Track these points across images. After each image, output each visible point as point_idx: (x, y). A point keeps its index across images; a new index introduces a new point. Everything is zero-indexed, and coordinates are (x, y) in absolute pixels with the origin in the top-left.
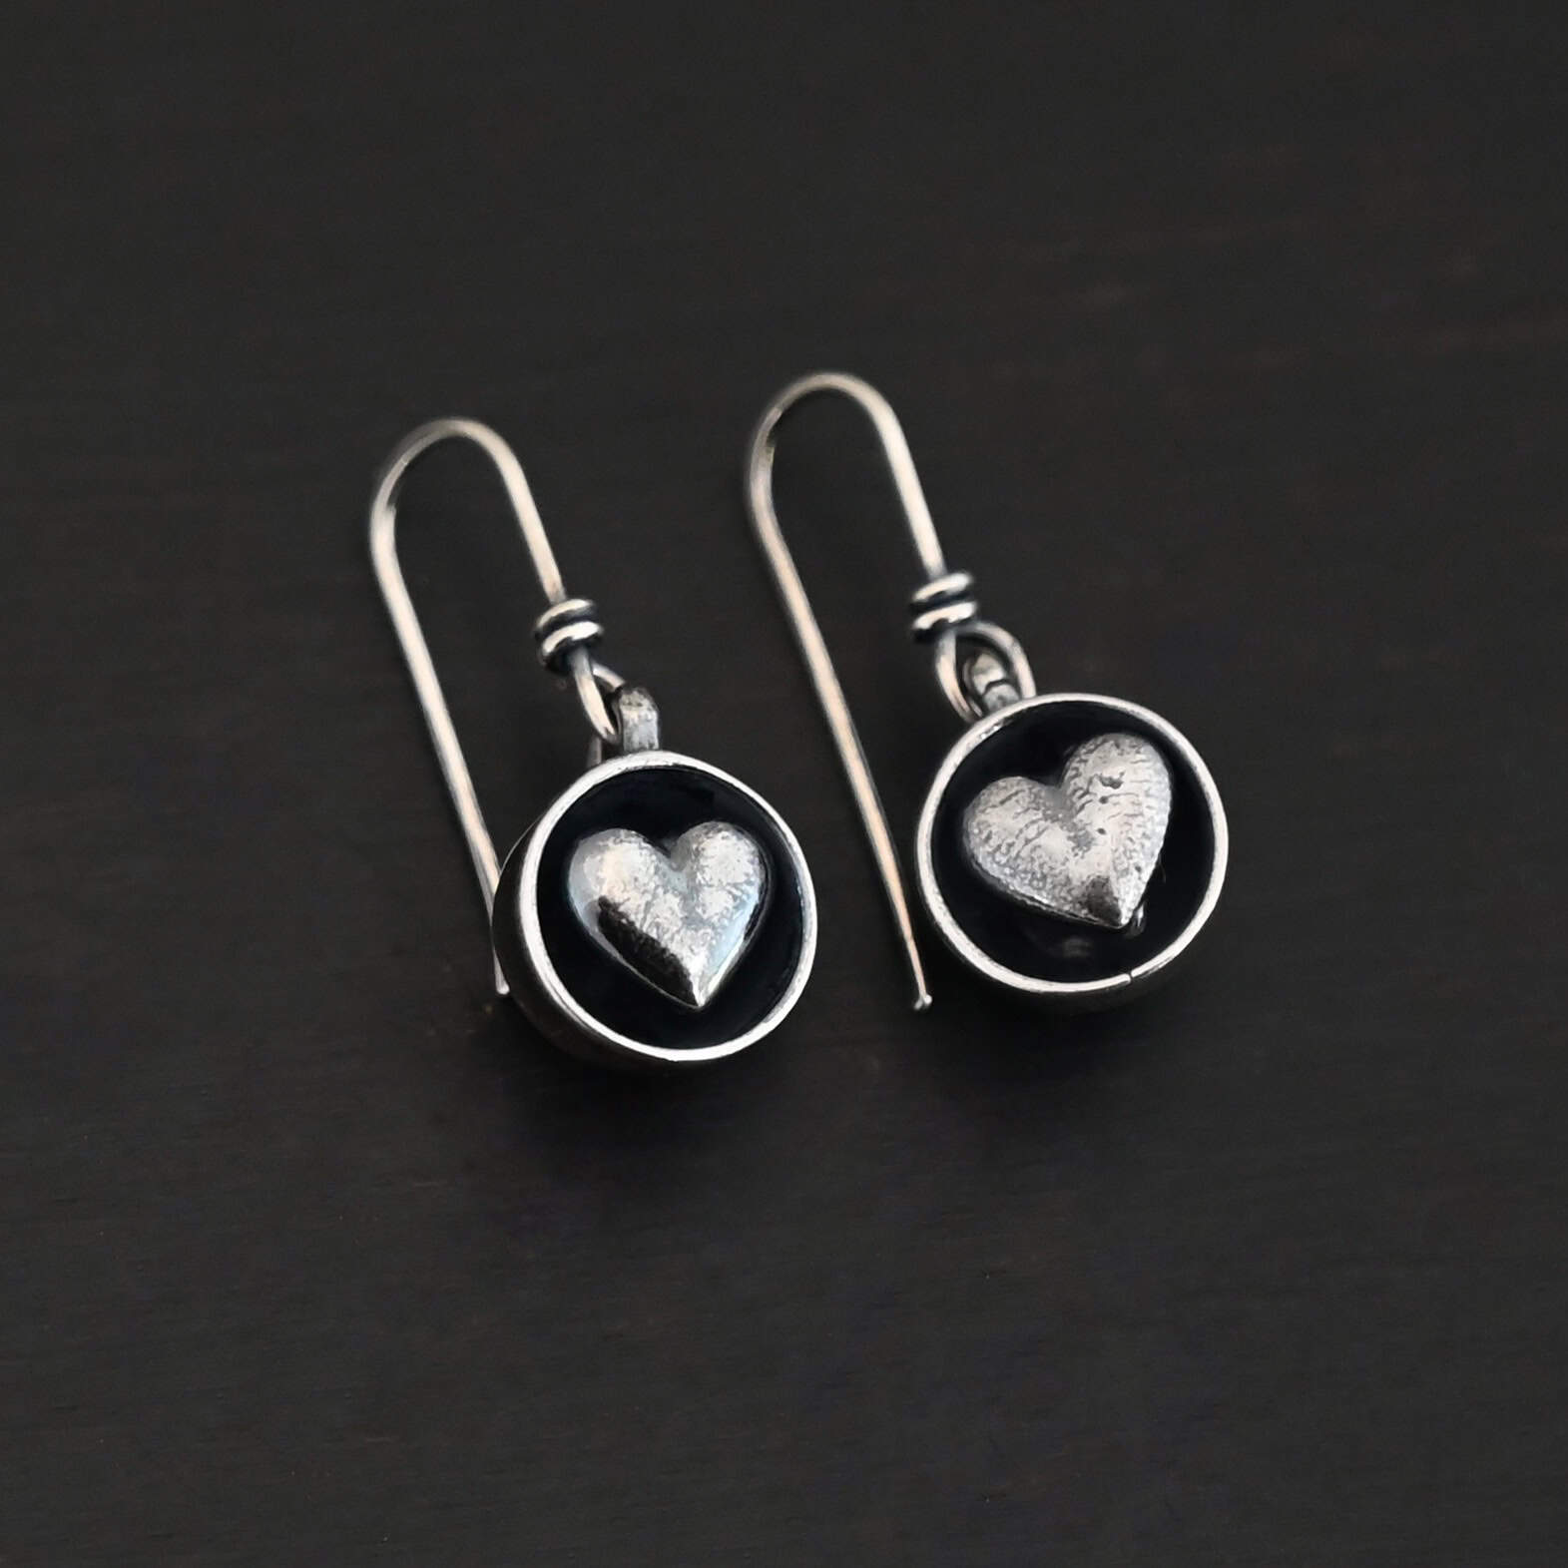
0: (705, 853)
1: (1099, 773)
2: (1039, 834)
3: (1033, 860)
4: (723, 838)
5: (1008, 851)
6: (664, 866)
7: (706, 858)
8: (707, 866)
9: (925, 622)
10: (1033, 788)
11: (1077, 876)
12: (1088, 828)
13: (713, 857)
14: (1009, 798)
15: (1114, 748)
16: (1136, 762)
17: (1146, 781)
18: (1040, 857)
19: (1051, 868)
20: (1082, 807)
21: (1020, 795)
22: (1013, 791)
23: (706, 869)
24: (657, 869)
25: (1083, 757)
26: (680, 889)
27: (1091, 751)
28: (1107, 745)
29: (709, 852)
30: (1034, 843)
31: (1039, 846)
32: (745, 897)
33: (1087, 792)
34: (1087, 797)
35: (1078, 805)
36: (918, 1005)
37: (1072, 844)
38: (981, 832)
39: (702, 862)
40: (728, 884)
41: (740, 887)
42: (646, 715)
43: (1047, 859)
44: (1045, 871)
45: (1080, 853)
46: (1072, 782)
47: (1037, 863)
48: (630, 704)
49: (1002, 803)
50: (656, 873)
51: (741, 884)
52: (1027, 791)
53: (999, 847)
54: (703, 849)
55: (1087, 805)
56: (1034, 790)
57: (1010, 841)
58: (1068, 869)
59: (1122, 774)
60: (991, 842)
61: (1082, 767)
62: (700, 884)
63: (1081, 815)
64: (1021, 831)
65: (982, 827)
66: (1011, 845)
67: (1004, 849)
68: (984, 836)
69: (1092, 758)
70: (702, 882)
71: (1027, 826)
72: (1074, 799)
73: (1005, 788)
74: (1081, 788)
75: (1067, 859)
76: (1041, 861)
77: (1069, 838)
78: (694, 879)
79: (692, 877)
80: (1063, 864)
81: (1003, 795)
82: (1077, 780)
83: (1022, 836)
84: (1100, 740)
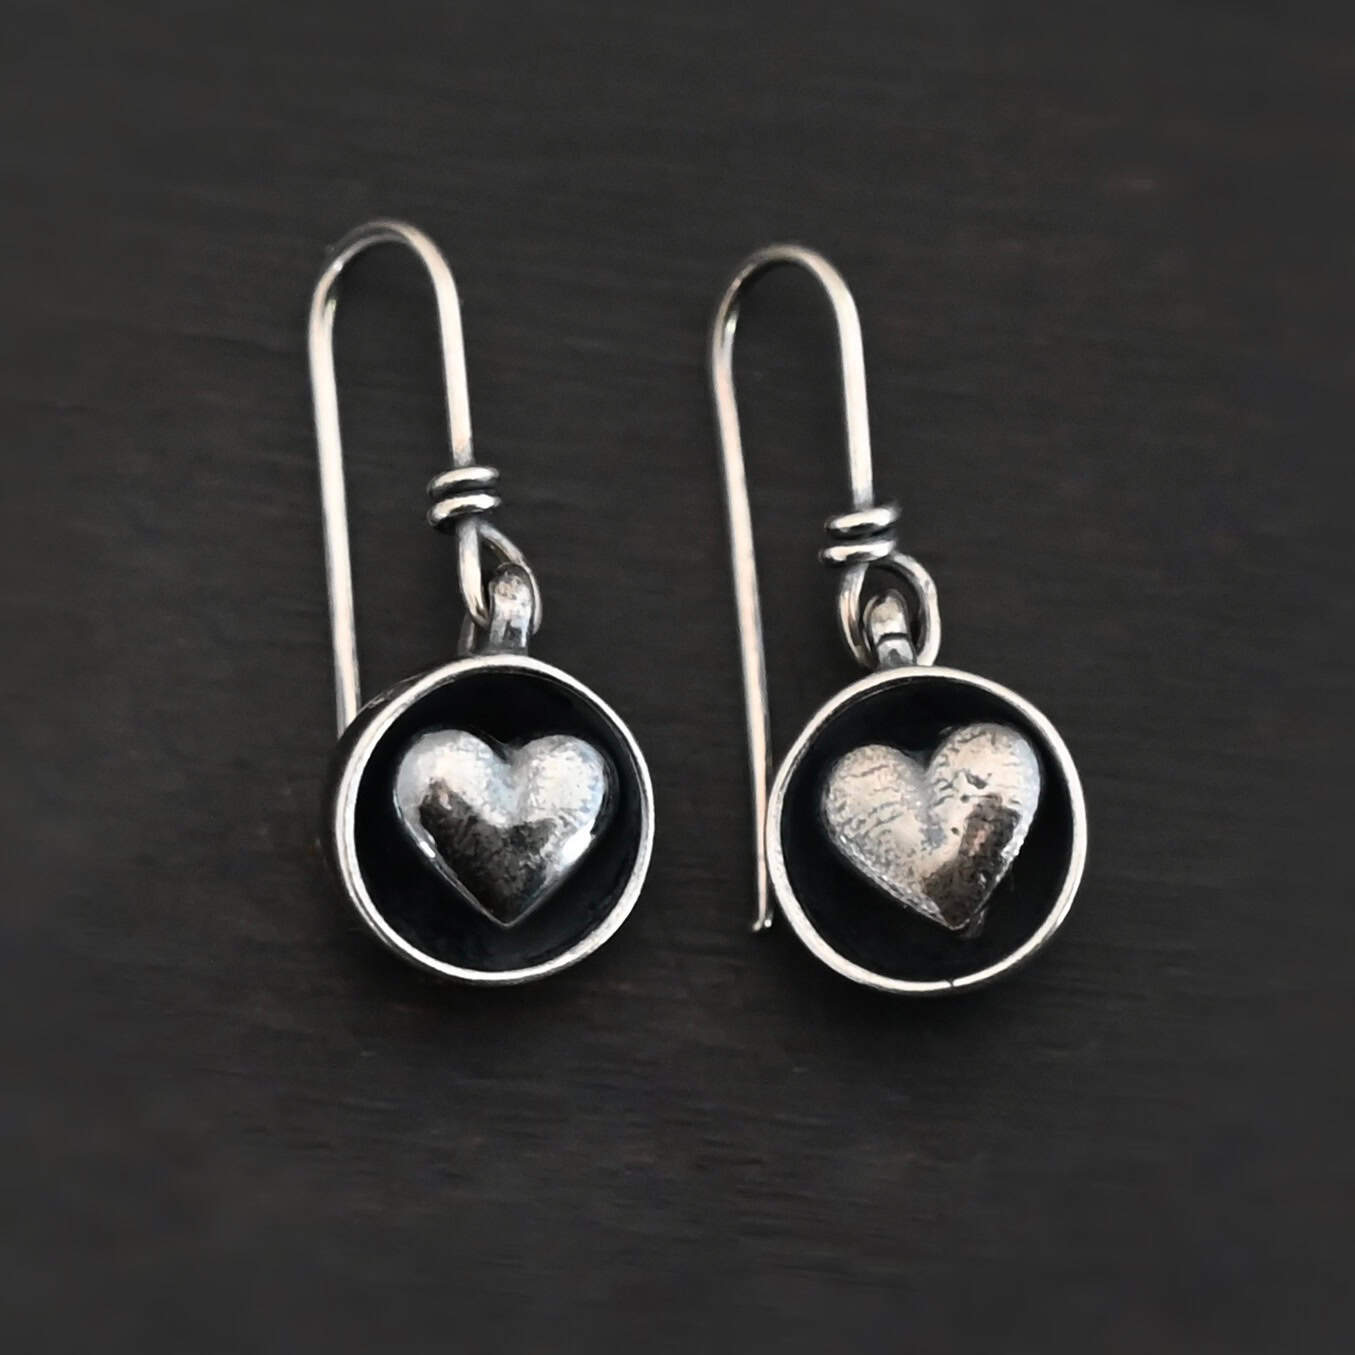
0: (544, 773)
1: (967, 767)
2: (892, 818)
3: (880, 843)
4: (568, 759)
5: (858, 827)
6: (498, 782)
7: (545, 778)
8: (543, 788)
9: (838, 553)
10: (899, 765)
11: (920, 871)
12: (943, 825)
13: (551, 778)
14: (872, 771)
15: (989, 744)
16: (1007, 765)
17: (1014, 787)
18: (888, 842)
19: (897, 857)
20: (942, 801)
21: (883, 770)
22: (877, 765)
23: (541, 790)
24: (489, 784)
25: (957, 746)
26: (510, 808)
27: (965, 741)
28: (983, 739)
29: (548, 773)
30: (886, 826)
31: (889, 831)
32: (576, 824)
33: (950, 786)
34: (949, 791)
35: (940, 795)
36: (757, 926)
37: (922, 837)
38: (836, 799)
39: (540, 782)
40: (562, 809)
41: (574, 813)
42: (518, 612)
43: (894, 846)
44: (891, 856)
45: (929, 848)
46: (939, 770)
47: (883, 848)
48: (505, 595)
49: (864, 774)
50: (487, 788)
51: (576, 810)
52: (892, 767)
53: (850, 821)
54: (544, 768)
55: (947, 800)
56: (900, 768)
57: (861, 817)
58: (913, 862)
59: (990, 775)
60: (843, 813)
61: (952, 756)
62: (532, 806)
63: (938, 810)
64: (875, 810)
65: (838, 794)
66: (862, 822)
67: (854, 824)
68: (838, 804)
69: (965, 748)
70: (535, 804)
71: (882, 807)
72: (937, 789)
73: (871, 759)
74: (945, 780)
75: (913, 852)
76: (888, 846)
77: (922, 831)
78: (525, 801)
79: (525, 796)
80: (909, 856)
81: (866, 766)
82: (943, 769)
83: (875, 816)
84: (978, 729)
